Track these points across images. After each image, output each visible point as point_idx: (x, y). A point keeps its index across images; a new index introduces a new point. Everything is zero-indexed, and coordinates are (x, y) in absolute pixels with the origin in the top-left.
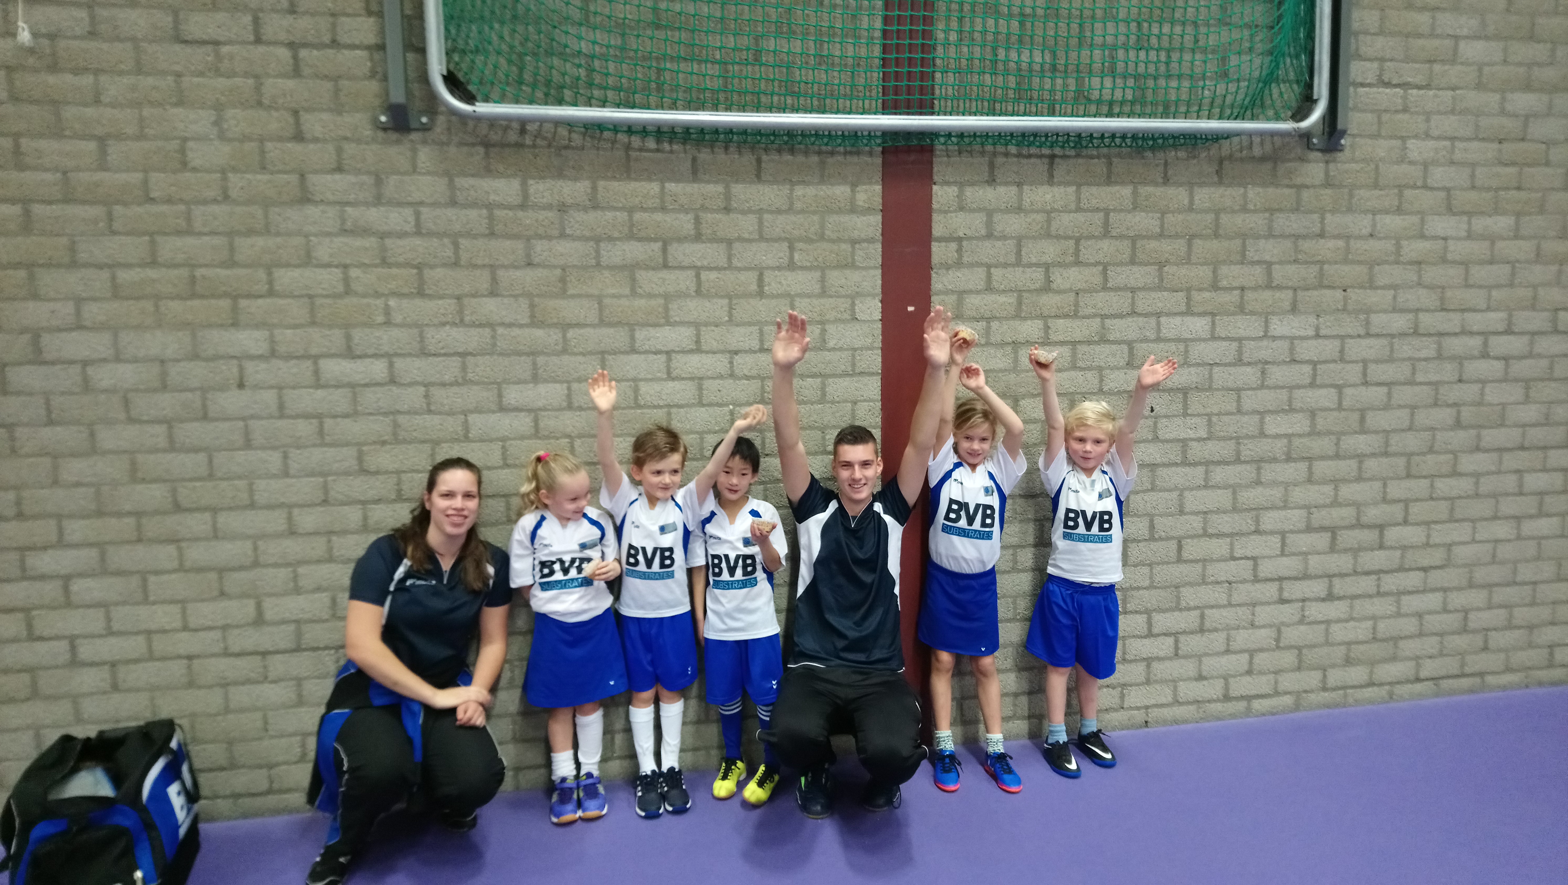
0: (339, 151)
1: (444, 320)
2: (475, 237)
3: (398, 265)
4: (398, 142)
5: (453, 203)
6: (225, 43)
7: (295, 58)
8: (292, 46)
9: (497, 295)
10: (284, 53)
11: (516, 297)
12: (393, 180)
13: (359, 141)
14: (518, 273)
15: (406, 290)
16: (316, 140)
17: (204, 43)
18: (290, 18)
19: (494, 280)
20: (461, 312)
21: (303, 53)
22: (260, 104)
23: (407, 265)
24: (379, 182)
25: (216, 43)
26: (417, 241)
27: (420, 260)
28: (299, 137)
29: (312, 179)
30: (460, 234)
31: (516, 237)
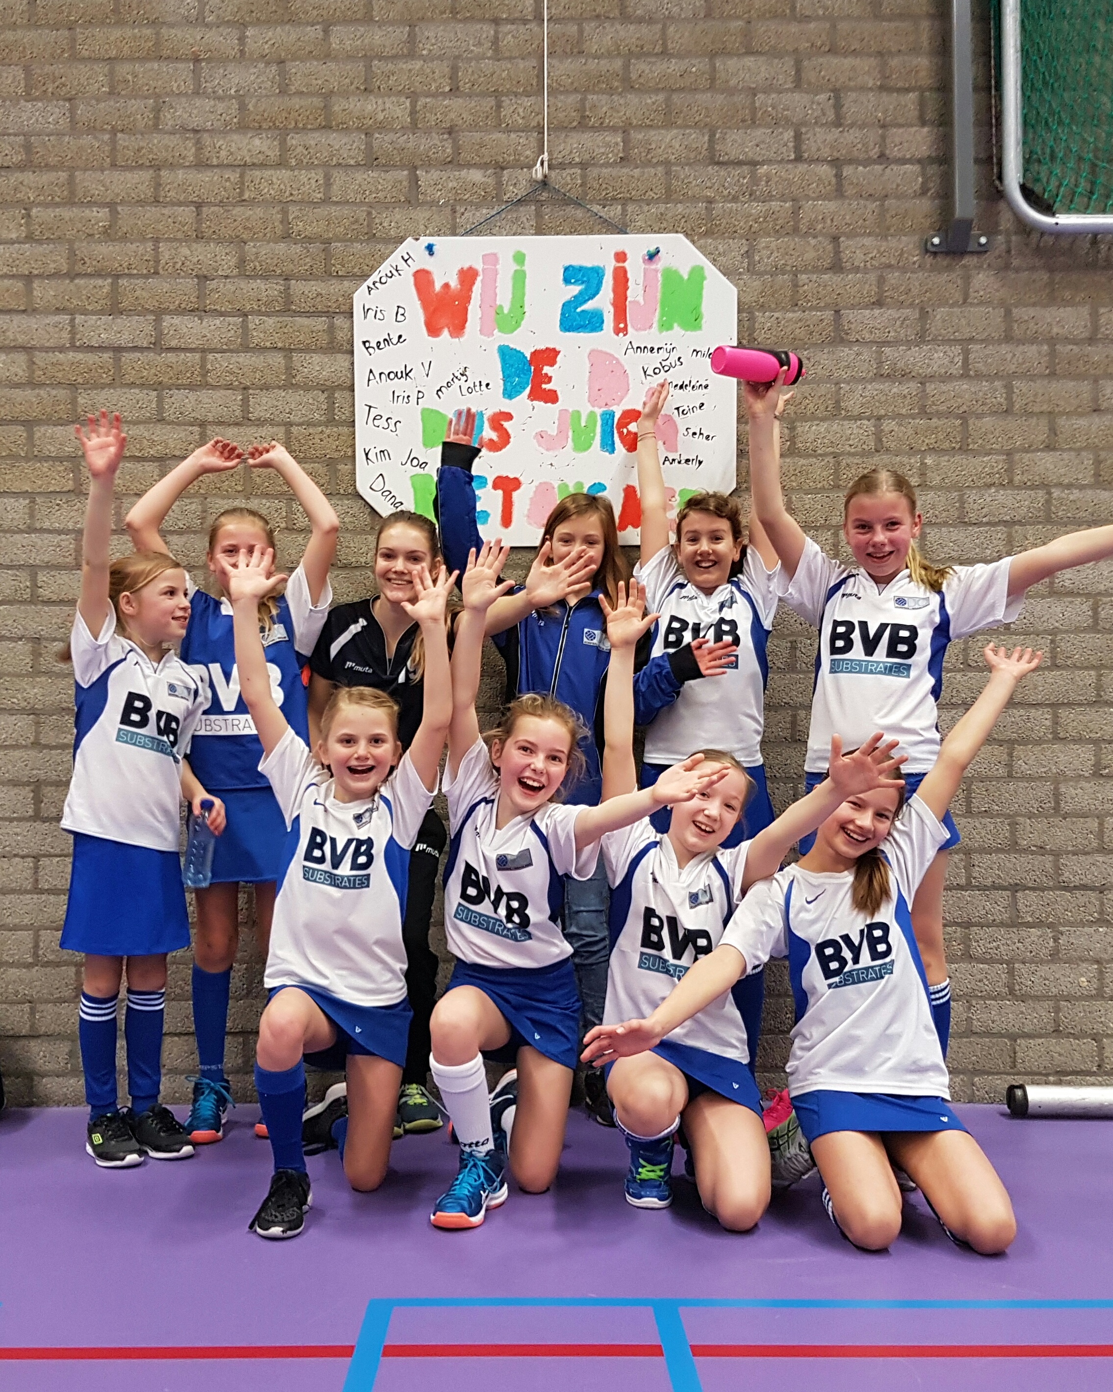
0: (881, 280)
1: (989, 480)
2: (1032, 378)
3: (939, 415)
4: (949, 268)
5: (1008, 338)
6: (762, 163)
7: (839, 176)
8: (836, 163)
9: (1054, 449)
10: (825, 171)
11: (1079, 451)
12: (942, 312)
13: (904, 270)
14: (1083, 422)
15: (946, 445)
16: (857, 270)
17: (740, 163)
18: (836, 132)
19: (1053, 431)
20: (1010, 471)
21: (848, 171)
22: (796, 230)
23: (949, 414)
24: (924, 315)
25: (754, 163)
26: (964, 386)
27: (965, 408)
28: (837, 267)
29: (849, 315)
30: (1014, 375)
31: (1079, 377)
